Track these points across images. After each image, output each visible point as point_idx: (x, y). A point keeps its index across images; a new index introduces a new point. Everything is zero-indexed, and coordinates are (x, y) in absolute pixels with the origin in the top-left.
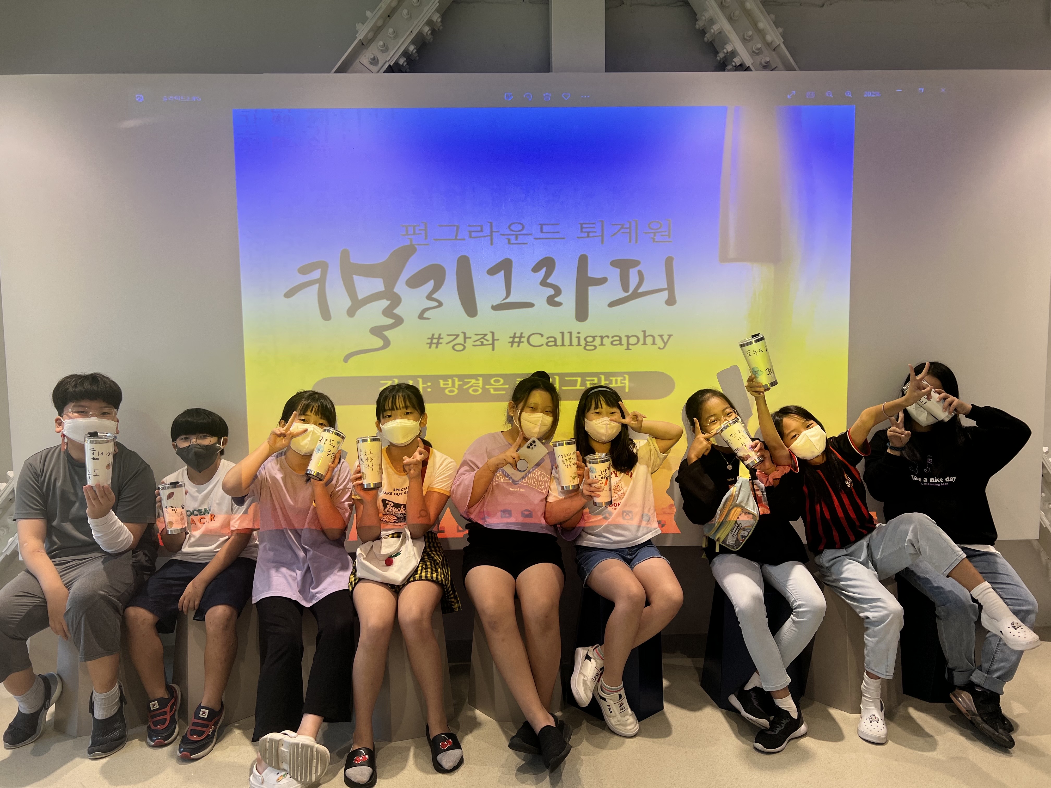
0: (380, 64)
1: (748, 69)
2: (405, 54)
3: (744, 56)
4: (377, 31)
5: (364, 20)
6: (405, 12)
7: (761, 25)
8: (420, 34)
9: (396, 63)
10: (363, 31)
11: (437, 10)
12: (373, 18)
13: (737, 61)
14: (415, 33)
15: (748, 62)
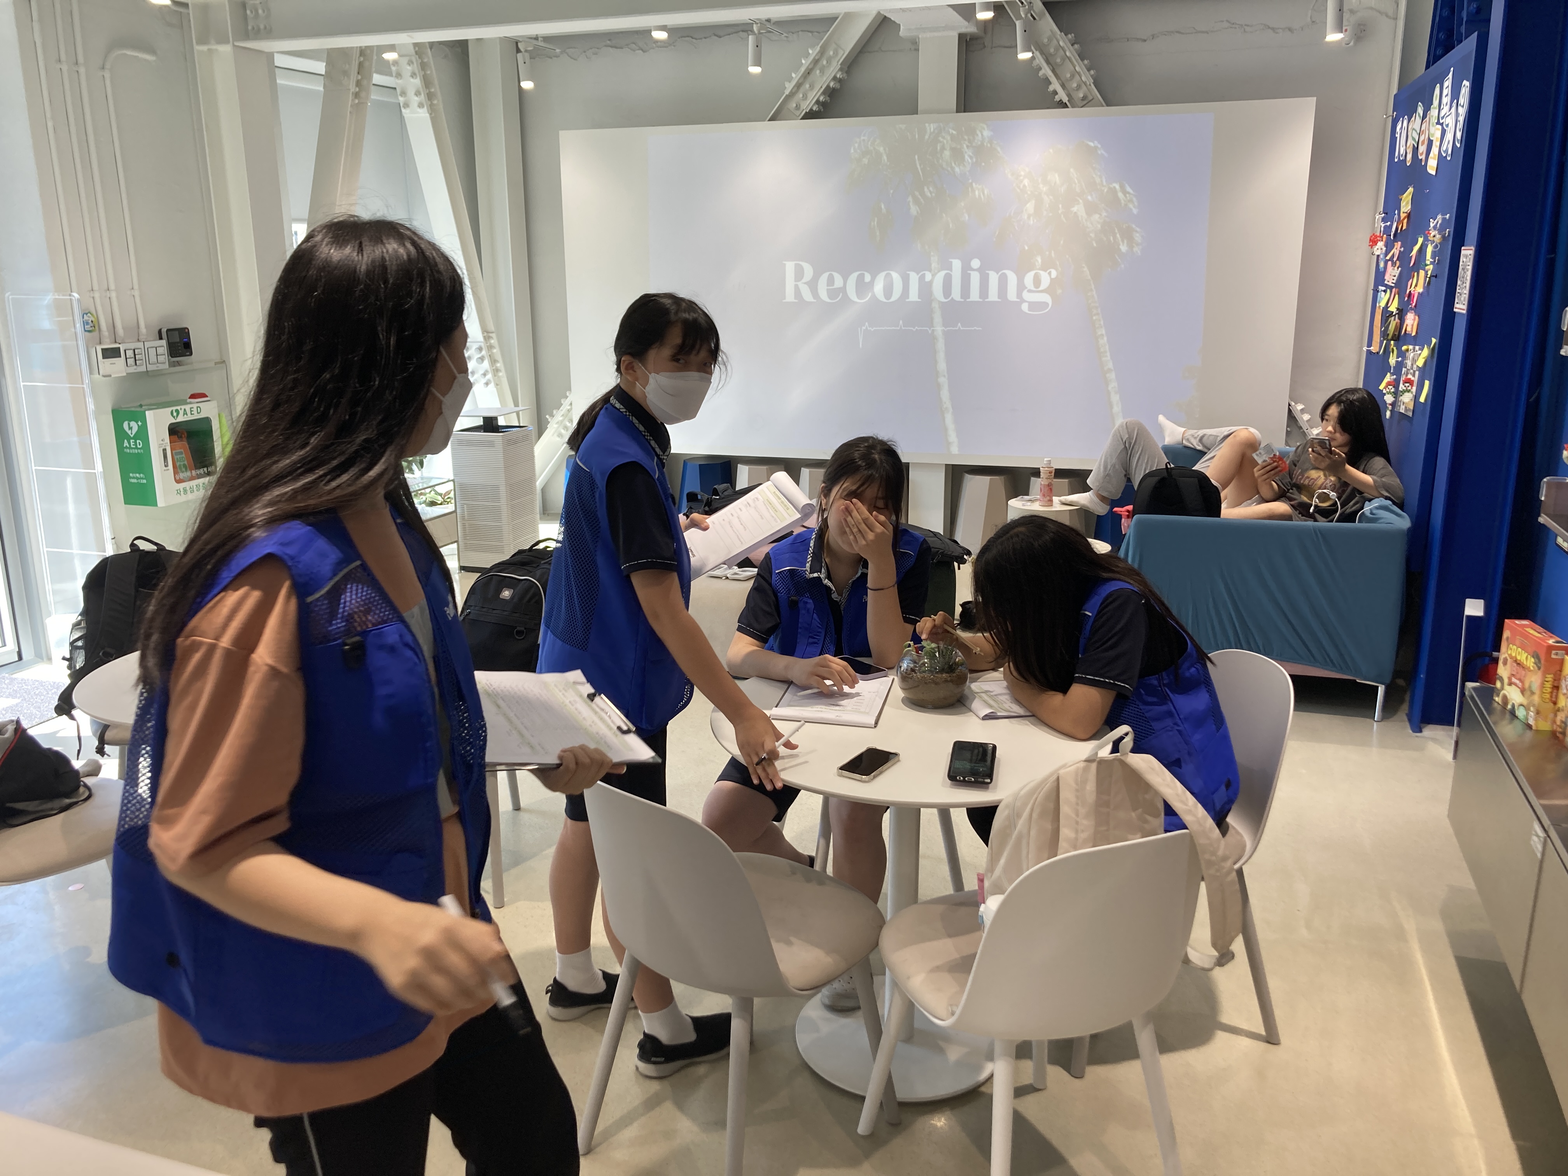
0: (801, 109)
1: (1065, 106)
2: (818, 102)
3: (1062, 96)
4: (799, 86)
5: (790, 79)
6: (818, 72)
7: (1078, 68)
8: (828, 86)
9: (811, 110)
10: (789, 87)
11: (841, 69)
12: (796, 77)
13: (1057, 98)
14: (823, 88)
15: (1065, 99)
